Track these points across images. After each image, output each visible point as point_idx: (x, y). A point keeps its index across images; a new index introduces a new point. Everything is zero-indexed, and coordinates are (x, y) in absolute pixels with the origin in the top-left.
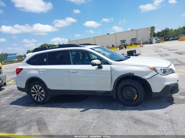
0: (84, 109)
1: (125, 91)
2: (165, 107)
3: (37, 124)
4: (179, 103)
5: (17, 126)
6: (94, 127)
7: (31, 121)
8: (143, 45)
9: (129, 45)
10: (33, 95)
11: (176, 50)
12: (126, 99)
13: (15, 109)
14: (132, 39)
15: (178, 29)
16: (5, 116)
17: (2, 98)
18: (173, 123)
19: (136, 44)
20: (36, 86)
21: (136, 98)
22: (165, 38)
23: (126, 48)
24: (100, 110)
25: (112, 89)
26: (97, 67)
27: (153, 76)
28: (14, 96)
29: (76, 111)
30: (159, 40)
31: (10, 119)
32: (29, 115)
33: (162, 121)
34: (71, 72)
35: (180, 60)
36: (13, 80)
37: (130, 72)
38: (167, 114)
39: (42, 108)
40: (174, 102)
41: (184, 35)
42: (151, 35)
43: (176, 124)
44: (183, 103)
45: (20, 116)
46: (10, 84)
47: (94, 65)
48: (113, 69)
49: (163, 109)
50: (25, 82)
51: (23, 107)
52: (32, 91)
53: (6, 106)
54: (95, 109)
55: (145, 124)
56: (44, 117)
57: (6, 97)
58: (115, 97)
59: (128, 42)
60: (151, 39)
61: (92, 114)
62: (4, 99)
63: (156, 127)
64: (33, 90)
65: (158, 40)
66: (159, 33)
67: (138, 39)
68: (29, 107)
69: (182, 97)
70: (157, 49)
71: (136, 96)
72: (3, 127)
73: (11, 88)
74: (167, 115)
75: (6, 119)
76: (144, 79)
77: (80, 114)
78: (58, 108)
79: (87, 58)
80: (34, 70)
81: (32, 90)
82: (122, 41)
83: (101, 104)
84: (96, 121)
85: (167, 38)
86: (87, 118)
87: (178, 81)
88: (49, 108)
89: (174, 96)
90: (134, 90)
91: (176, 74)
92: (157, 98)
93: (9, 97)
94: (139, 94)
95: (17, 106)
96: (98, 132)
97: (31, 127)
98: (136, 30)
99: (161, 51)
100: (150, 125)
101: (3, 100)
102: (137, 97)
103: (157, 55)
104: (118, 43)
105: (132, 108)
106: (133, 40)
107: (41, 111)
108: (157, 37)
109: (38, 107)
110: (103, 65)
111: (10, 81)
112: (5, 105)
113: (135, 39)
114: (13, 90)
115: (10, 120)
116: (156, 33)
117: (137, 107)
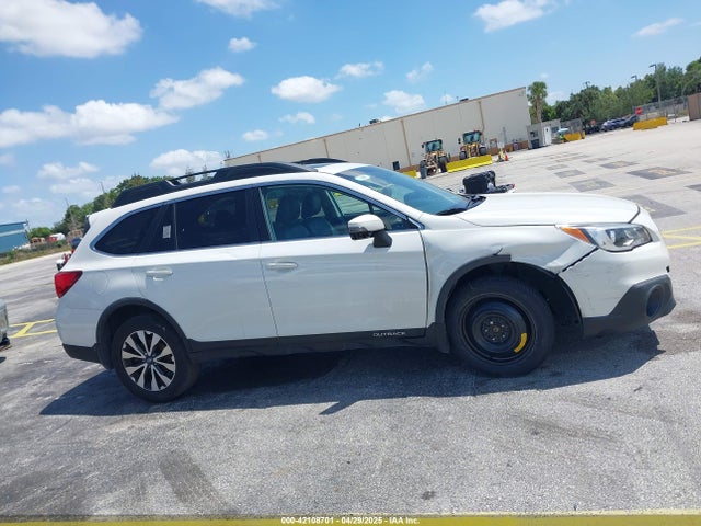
0: (334, 403)
1: (482, 324)
2: (631, 370)
3: (168, 477)
4: (678, 351)
5: (90, 491)
6: (386, 462)
7: (139, 468)
8: (510, 155)
9: (455, 159)
10: (130, 370)
11: (631, 164)
12: (486, 352)
13: (65, 428)
14: (466, 135)
15: (631, 85)
16: (33, 458)
17: (4, 392)
18: (671, 422)
19: (481, 152)
20: (141, 334)
21: (522, 344)
22: (584, 123)
23: (444, 170)
24: (397, 402)
25: (432, 319)
26: (370, 240)
27: (580, 260)
28: (49, 383)
29: (306, 412)
30: (567, 132)
31: (53, 469)
32: (128, 446)
33: (629, 418)
34: (272, 269)
35: (653, 198)
36: (32, 324)
37: (495, 250)
38: (643, 391)
39: (171, 414)
40: (660, 347)
41: (653, 108)
42: (533, 115)
43: (683, 422)
44: (694, 350)
45: (91, 452)
46: (25, 341)
47: (358, 234)
48: (430, 245)
49: (626, 377)
50: (95, 325)
51: (96, 418)
52: (126, 355)
53: (27, 422)
54: (376, 401)
55: (572, 433)
56: (186, 448)
57: (18, 390)
58: (445, 350)
59: (451, 147)
60: (534, 128)
61: (369, 419)
62: (14, 397)
63: (611, 439)
64: (130, 350)
65: (561, 130)
66: (561, 107)
67: (487, 135)
68: (119, 418)
69: (685, 328)
70: (563, 166)
71: (524, 337)
72: (33, 500)
73: (31, 355)
74: (643, 397)
75: (39, 469)
76: (550, 272)
77: (322, 422)
78: (235, 410)
79: (322, 213)
80: (128, 274)
81: (125, 350)
82: (430, 146)
83: (393, 379)
84: (387, 443)
85: (593, 123)
86: (351, 434)
87: (668, 269)
88: (199, 414)
89: (658, 325)
90: (515, 316)
91: (659, 243)
92: (599, 336)
93: (29, 389)
94: (535, 327)
95: (69, 417)
96: (402, 480)
97: (143, 487)
98: (479, 101)
99: (578, 173)
100: (588, 434)
101: (9, 400)
102: (527, 342)
103: (565, 188)
104: (413, 154)
105: (511, 382)
106: (468, 138)
107: (168, 427)
108: (556, 123)
109: (152, 412)
110: (391, 234)
111: (21, 328)
112: (21, 417)
113: (476, 136)
114: (40, 363)
115: (56, 473)
116: (550, 108)
117: (530, 378)
